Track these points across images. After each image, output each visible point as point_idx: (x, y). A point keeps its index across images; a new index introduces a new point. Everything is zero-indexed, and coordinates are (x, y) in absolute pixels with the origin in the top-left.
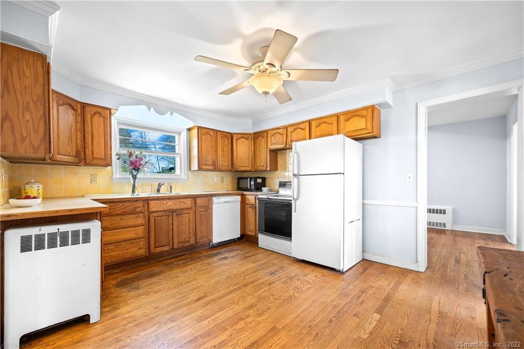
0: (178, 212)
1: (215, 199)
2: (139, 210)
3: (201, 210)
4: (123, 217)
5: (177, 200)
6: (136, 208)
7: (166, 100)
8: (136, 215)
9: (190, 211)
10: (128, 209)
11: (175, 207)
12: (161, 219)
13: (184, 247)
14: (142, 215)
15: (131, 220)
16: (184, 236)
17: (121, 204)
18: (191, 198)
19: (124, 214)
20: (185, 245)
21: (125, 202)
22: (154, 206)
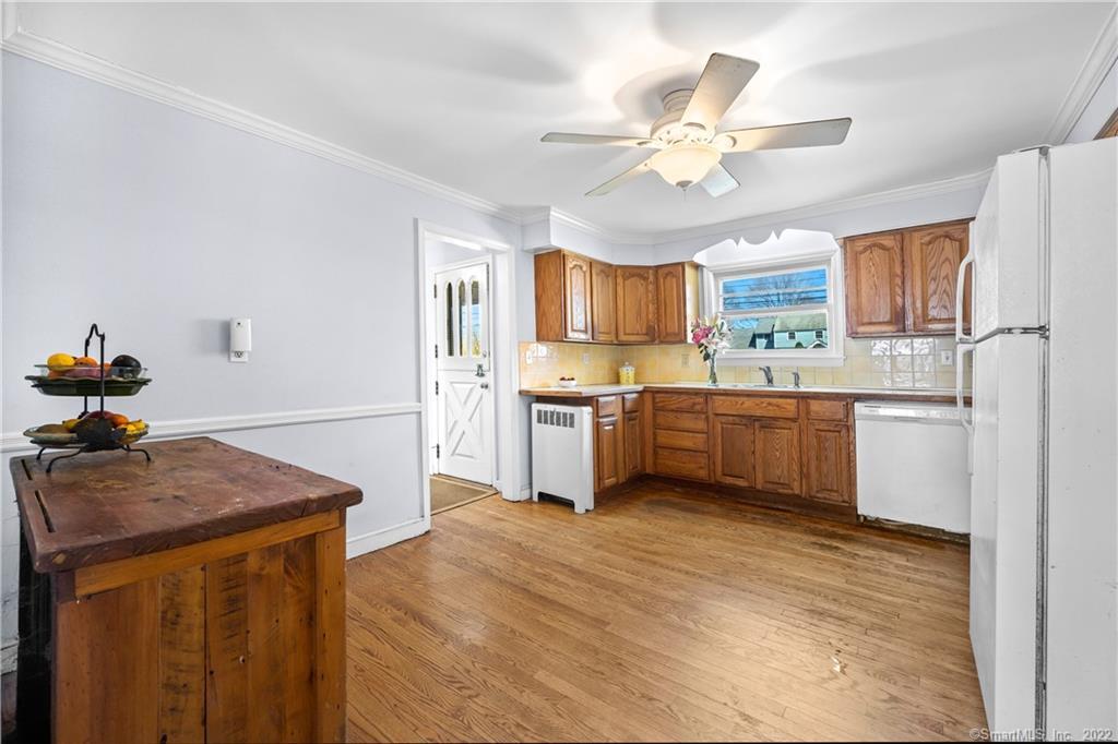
0: (766, 423)
1: (859, 408)
2: (698, 407)
3: (821, 427)
4: (679, 415)
5: (763, 400)
6: (694, 404)
7: (759, 216)
8: (694, 416)
9: (793, 424)
10: (684, 405)
11: (758, 413)
12: (732, 429)
13: (779, 494)
14: (703, 416)
15: (687, 422)
16: (778, 472)
17: (676, 397)
18: (795, 398)
19: (679, 411)
20: (781, 491)
21: (681, 393)
22: (720, 405)
